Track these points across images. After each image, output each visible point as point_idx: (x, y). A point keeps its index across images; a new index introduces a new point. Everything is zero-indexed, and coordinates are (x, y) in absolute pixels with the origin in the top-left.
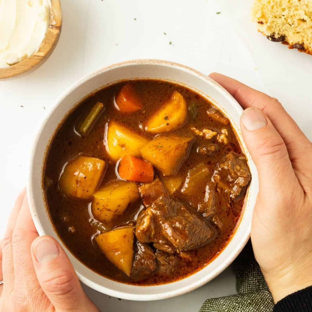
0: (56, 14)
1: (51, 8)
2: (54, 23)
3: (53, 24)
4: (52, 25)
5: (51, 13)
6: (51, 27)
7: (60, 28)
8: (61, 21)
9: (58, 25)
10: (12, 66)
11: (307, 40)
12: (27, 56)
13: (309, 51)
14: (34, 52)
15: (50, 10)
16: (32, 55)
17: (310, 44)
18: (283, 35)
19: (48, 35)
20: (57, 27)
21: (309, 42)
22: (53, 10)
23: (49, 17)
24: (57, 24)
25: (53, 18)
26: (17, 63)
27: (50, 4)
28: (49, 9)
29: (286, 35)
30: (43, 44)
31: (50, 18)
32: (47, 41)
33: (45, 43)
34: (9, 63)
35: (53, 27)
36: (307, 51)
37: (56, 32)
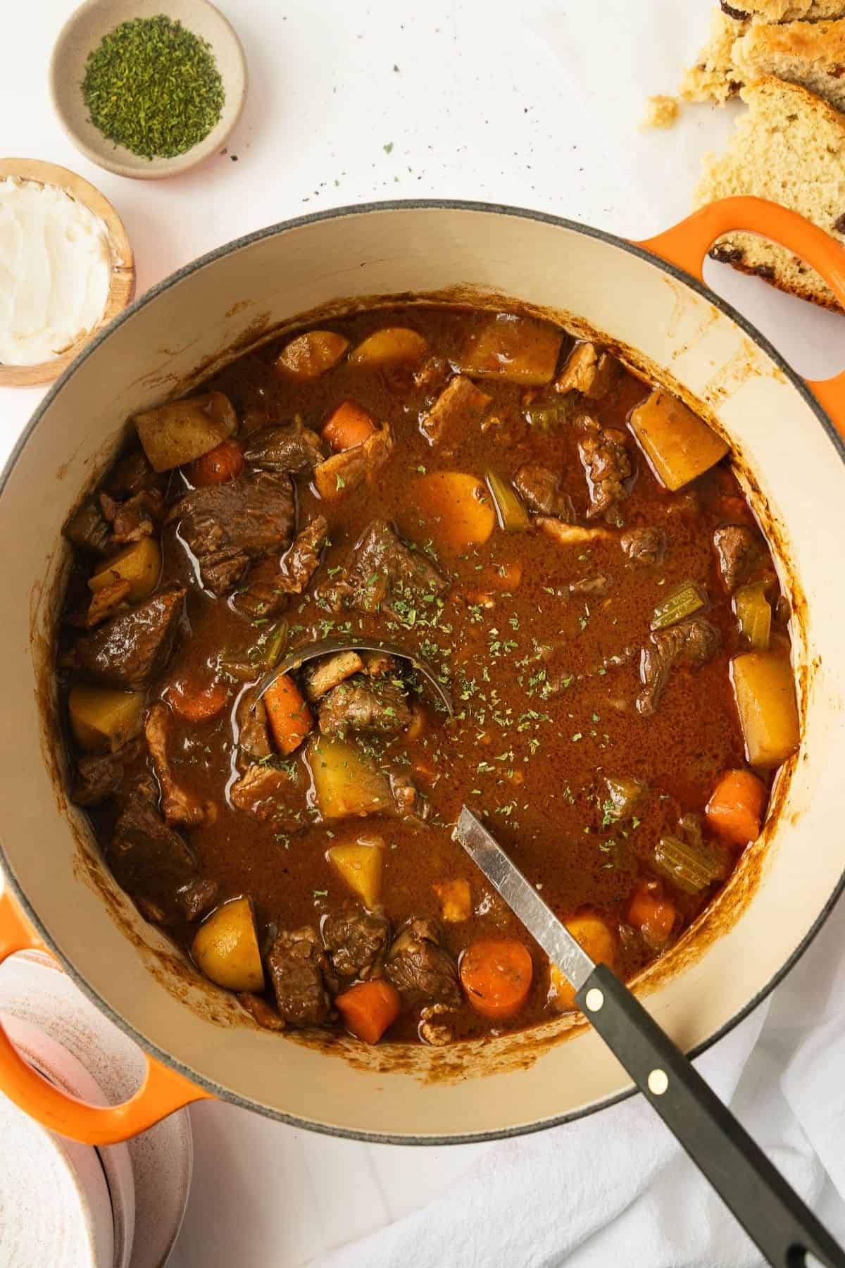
0: (120, 245)
1: (108, 236)
2: (120, 262)
3: (118, 264)
4: (117, 267)
5: (111, 244)
6: (116, 270)
7: (132, 269)
8: (133, 257)
9: (129, 264)
10: (63, 355)
11: (782, 263)
12: (86, 331)
13: (782, 283)
14: (97, 322)
15: (107, 240)
16: (94, 328)
17: (786, 270)
18: (740, 249)
19: (114, 284)
20: (127, 269)
21: (784, 266)
22: (113, 240)
23: (109, 252)
24: (125, 262)
25: (117, 253)
26: (71, 347)
27: (105, 229)
28: (105, 237)
29: (747, 248)
30: (109, 304)
31: (111, 255)
32: (116, 298)
33: (113, 301)
34: (57, 349)
35: (121, 270)
36: (778, 283)
37: (126, 277)
